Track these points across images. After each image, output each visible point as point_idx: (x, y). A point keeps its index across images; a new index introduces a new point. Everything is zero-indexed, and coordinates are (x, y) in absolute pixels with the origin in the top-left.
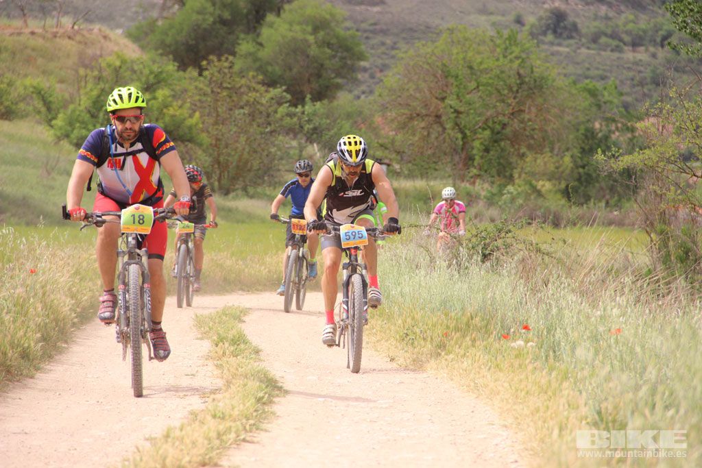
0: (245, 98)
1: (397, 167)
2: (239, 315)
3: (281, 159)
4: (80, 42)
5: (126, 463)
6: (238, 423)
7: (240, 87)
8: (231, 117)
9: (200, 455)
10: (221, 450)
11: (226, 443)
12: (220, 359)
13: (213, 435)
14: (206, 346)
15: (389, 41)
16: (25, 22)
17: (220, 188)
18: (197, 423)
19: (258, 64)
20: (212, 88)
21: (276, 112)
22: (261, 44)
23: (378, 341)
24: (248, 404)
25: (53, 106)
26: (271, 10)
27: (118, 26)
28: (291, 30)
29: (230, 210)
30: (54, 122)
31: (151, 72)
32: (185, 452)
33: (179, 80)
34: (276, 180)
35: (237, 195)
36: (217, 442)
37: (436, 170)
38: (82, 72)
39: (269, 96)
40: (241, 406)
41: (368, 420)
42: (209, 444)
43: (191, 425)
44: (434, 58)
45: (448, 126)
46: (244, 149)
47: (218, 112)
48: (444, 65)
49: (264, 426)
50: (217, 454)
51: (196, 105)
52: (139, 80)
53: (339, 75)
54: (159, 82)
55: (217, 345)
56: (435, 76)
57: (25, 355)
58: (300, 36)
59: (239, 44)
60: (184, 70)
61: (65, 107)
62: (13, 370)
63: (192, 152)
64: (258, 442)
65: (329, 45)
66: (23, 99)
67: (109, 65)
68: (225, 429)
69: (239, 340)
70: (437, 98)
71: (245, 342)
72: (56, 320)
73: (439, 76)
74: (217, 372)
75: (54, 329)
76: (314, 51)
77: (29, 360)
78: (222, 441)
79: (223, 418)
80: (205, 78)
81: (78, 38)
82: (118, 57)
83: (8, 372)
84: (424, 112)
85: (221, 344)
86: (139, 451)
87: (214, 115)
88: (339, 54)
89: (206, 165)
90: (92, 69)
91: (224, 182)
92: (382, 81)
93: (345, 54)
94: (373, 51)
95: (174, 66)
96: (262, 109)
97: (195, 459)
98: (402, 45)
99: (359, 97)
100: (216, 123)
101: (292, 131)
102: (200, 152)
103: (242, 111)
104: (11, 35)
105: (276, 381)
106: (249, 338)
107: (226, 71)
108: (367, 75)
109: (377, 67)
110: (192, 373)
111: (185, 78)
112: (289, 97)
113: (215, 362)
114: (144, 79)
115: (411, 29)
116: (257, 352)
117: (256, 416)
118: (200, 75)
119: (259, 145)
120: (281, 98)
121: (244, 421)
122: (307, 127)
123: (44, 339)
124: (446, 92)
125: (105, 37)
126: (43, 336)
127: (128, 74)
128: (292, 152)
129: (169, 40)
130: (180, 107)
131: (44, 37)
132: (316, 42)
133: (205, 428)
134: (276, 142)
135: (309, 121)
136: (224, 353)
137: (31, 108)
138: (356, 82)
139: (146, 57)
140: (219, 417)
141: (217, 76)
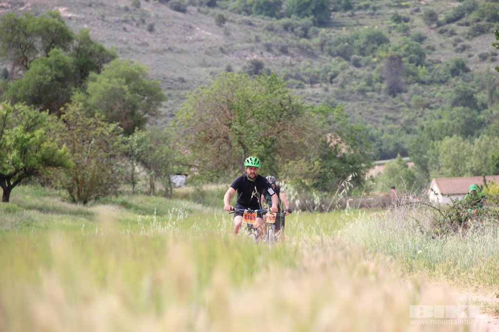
0: (94, 132)
22: (88, 94)
26: (92, 69)
28: (110, 82)
29: (93, 214)
31: (30, 118)
46: (95, 169)
52: (22, 124)
53: (146, 112)
56: (222, 109)
58: (117, 86)
60: (51, 115)
65: (138, 91)
70: (225, 124)
73: (225, 109)
76: (128, 96)
84: (215, 135)
91: (82, 194)
95: (46, 112)
101: (127, 155)
107: (78, 113)
118: (59, 117)
124: (231, 120)
127: (12, 120)
130: (52, 141)
132: (129, 90)
141: (72, 117)
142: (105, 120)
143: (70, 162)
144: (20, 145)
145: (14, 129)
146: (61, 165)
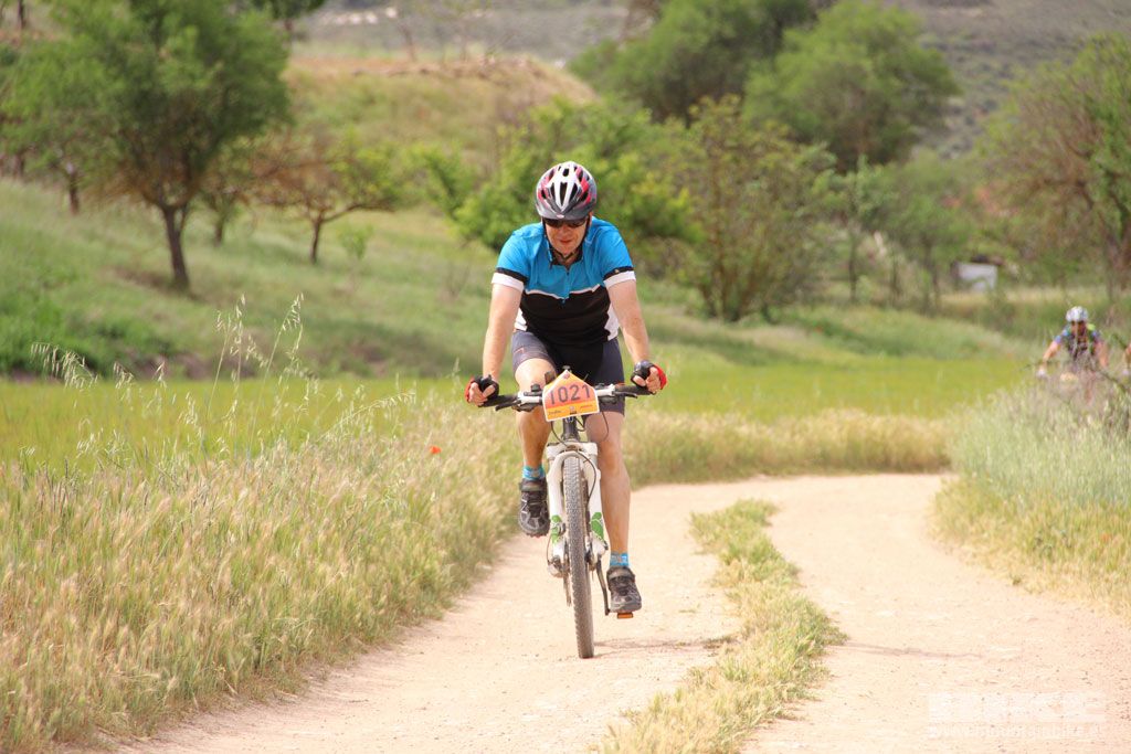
0: (761, 162)
1: (1014, 268)
2: (761, 515)
3: (823, 259)
4: (498, 84)
6: (769, 687)
7: (753, 146)
8: (739, 195)
9: (710, 740)
10: (744, 732)
11: (751, 720)
12: (734, 584)
13: (730, 707)
14: (712, 564)
15: (996, 64)
16: (412, 55)
17: (726, 309)
18: (703, 687)
19: (781, 109)
20: (708, 151)
21: (811, 184)
23: (992, 552)
24: (784, 657)
25: (458, 186)
27: (558, 55)
29: (741, 346)
30: (459, 212)
34: (815, 294)
35: (752, 322)
36: (737, 719)
37: (1077, 271)
38: (502, 130)
39: (800, 158)
40: (773, 660)
41: (982, 681)
42: (724, 722)
43: (693, 691)
44: (1072, 88)
45: (1097, 197)
46: (762, 247)
47: (717, 186)
48: (1090, 100)
49: (810, 692)
50: (737, 737)
51: (681, 177)
52: (592, 140)
53: (915, 120)
54: (624, 142)
55: (728, 563)
56: (1074, 117)
57: (426, 584)
58: (848, 60)
59: (750, 78)
60: (662, 122)
61: (476, 187)
62: (408, 607)
63: (678, 255)
64: (802, 719)
66: (410, 176)
67: (544, 118)
68: (748, 698)
69: (763, 555)
70: (1077, 153)
71: (775, 557)
72: (473, 528)
73: (1080, 117)
74: (731, 606)
75: (470, 542)
76: (872, 84)
77: (433, 591)
78: (744, 716)
79: (744, 679)
80: (696, 133)
81: (496, 76)
82: (560, 104)
83: (402, 611)
84: (1057, 177)
85: (736, 561)
86: (615, 735)
87: (713, 192)
88: (915, 88)
89: (702, 273)
90: (518, 125)
91: (733, 300)
92: (984, 128)
93: (924, 87)
94: (970, 82)
95: (645, 116)
96: (790, 180)
97: (702, 746)
98: (1019, 70)
99: (946, 156)
100: (716, 205)
101: (841, 215)
102: (691, 254)
103: (756, 185)
104: (392, 75)
105: (826, 620)
106: (779, 550)
107: (729, 120)
108: (960, 121)
109: (976, 105)
110: (692, 607)
111: (665, 136)
112: (832, 158)
113: (727, 591)
114: (599, 139)
115: (1033, 43)
116: (794, 572)
117: (798, 676)
118: (688, 126)
119: (787, 239)
120: (820, 161)
121: (779, 684)
122: (864, 208)
123: (456, 557)
124: (1092, 143)
125: (538, 74)
126: (453, 552)
127: (572, 132)
128: (840, 248)
129: (638, 75)
130: (658, 181)
131: (440, 77)
132: (876, 70)
133: (717, 695)
134: (816, 234)
135: (866, 198)
136: (741, 576)
137: (423, 191)
138: (945, 131)
139: (601, 102)
140: (739, 678)
141: (715, 130)
142: (788, 137)
143: (696, 229)
146: (677, 234)
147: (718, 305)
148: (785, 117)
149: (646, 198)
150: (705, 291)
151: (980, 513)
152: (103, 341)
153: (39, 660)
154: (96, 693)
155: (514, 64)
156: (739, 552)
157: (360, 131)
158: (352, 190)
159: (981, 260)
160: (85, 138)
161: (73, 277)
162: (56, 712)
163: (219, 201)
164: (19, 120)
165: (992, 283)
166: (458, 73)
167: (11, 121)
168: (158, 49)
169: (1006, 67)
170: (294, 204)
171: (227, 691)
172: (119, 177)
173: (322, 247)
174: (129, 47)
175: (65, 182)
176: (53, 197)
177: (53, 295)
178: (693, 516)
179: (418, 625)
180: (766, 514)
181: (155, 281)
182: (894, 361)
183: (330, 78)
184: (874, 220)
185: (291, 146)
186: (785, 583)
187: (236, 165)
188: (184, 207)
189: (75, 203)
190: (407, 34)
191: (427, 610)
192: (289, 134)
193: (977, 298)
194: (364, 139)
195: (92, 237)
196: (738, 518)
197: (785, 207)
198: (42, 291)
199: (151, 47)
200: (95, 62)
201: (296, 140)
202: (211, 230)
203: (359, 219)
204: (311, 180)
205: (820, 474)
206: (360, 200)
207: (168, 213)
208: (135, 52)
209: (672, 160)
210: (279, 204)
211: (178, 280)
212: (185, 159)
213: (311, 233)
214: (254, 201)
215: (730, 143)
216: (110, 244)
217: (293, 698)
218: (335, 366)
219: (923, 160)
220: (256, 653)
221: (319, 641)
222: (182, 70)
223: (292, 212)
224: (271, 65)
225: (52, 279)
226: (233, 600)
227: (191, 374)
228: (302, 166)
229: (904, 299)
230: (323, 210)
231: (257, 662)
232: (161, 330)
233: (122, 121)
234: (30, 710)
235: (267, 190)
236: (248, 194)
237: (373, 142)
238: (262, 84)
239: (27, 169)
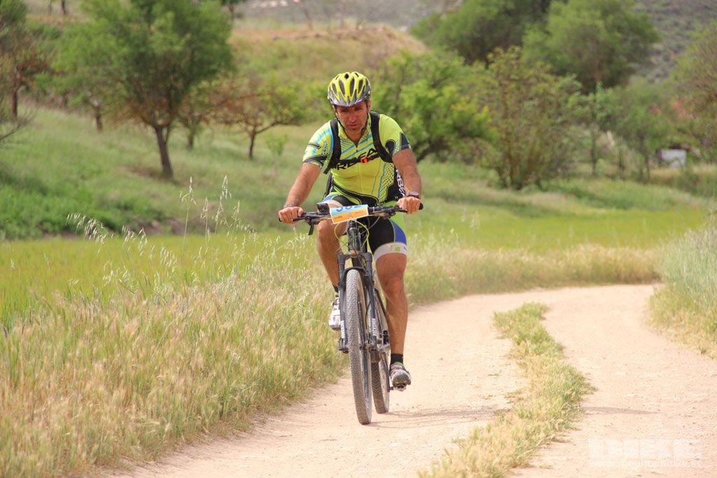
0: (534, 89)
1: (697, 151)
2: (539, 313)
3: (575, 149)
4: (365, 42)
5: (436, 466)
6: (547, 422)
7: (529, 78)
8: (520, 110)
9: (510, 456)
10: (531, 450)
11: (536, 443)
12: (523, 357)
13: (522, 435)
14: (508, 345)
15: (683, 22)
16: (310, 26)
17: (513, 183)
18: (505, 423)
19: (546, 53)
20: (500, 82)
21: (566, 102)
22: (548, 33)
23: (687, 333)
24: (555, 403)
27: (403, 23)
28: (579, 16)
29: (523, 206)
31: (437, 69)
32: (495, 453)
33: (467, 74)
34: (570, 171)
35: (530, 190)
36: (526, 443)
39: (558, 85)
40: (548, 404)
41: (683, 415)
43: (498, 425)
46: (535, 142)
47: (506, 104)
49: (573, 424)
50: (527, 454)
51: (483, 99)
52: (426, 77)
53: (631, 58)
54: (446, 78)
55: (519, 344)
57: (327, 361)
58: (588, 22)
59: (526, 34)
60: (471, 64)
62: (316, 375)
63: (481, 148)
64: (568, 441)
65: (619, 29)
66: (311, 104)
67: (395, 64)
68: (533, 429)
69: (541, 338)
71: (548, 339)
74: (521, 371)
76: (603, 36)
77: (331, 366)
78: (531, 441)
79: (531, 417)
80: (492, 71)
81: (363, 38)
82: (404, 55)
83: (312, 378)
85: (523, 342)
86: (448, 454)
87: (503, 108)
88: (631, 38)
89: (497, 159)
90: (378, 69)
91: (517, 176)
92: (676, 63)
93: (637, 37)
94: (666, 33)
95: (460, 61)
96: (552, 99)
97: (505, 460)
98: (698, 25)
99: (652, 81)
101: (585, 121)
102: (490, 147)
103: (531, 103)
104: (297, 39)
105: (582, 378)
106: (551, 335)
107: (513, 62)
108: (660, 58)
109: (671, 48)
110: (496, 373)
111: (472, 73)
112: (579, 85)
113: (519, 361)
114: (430, 76)
115: (706, 7)
116: (561, 349)
117: (565, 415)
118: (487, 67)
119: (551, 137)
120: (572, 86)
121: (553, 420)
122: (600, 115)
125: (390, 36)
127: (413, 72)
128: (585, 142)
129: (453, 35)
130: (468, 102)
131: (328, 39)
132: (606, 27)
133: (513, 428)
134: (570, 133)
135: (602, 109)
136: (527, 352)
137: (319, 112)
138: (650, 65)
139: (431, 53)
140: (527, 416)
141: (504, 68)
142: (551, 72)
143: (494, 132)
144: (421, 107)
145: (415, 85)
146: (480, 135)
147: (508, 179)
148: (549, 59)
149: (461, 112)
150: (500, 171)
151: (679, 309)
152: (119, 212)
153: (84, 415)
154: (121, 434)
155: (375, 30)
156: (526, 336)
157: (277, 75)
158: (274, 113)
159: (676, 147)
160: (104, 83)
161: (99, 172)
162: (96, 447)
163: (190, 122)
164: (63, 73)
165: (683, 162)
166: (339, 37)
167: (58, 74)
168: (149, 26)
169: (689, 23)
170: (237, 122)
171: (203, 431)
172: (126, 109)
173: (255, 149)
174: (131, 25)
175: (93, 112)
176: (86, 121)
177: (87, 183)
178: (496, 315)
179: (321, 387)
180: (542, 312)
181: (152, 174)
182: (621, 212)
183: (258, 41)
184: (608, 123)
185: (234, 86)
186: (555, 356)
187: (201, 98)
188: (168, 126)
189: (100, 125)
190: (306, 12)
191: (327, 378)
192: (234, 78)
193: (673, 171)
194: (280, 80)
195: (111, 146)
196: (524, 315)
197: (550, 117)
198: (81, 181)
199: (145, 25)
200: (109, 35)
201: (238, 82)
202: (185, 140)
203: (279, 131)
204: (248, 107)
205: (575, 286)
206: (279, 119)
207: (158, 129)
208: (134, 28)
209: (477, 88)
210: (228, 123)
211: (166, 172)
212: (168, 96)
213: (249, 140)
214: (213, 121)
215: (513, 77)
216: (122, 150)
217: (244, 435)
218: (266, 224)
219: (637, 84)
220: (220, 407)
221: (260, 399)
222: (165, 39)
223: (236, 127)
224: (221, 35)
225: (86, 173)
226: (206, 373)
227: (175, 231)
228: (242, 98)
229: (627, 173)
230: (255, 126)
231: (221, 413)
232: (156, 204)
233: (128, 73)
234: (79, 446)
235: (220, 114)
236: (208, 117)
237: (286, 82)
238: (216, 47)
239: (69, 104)
